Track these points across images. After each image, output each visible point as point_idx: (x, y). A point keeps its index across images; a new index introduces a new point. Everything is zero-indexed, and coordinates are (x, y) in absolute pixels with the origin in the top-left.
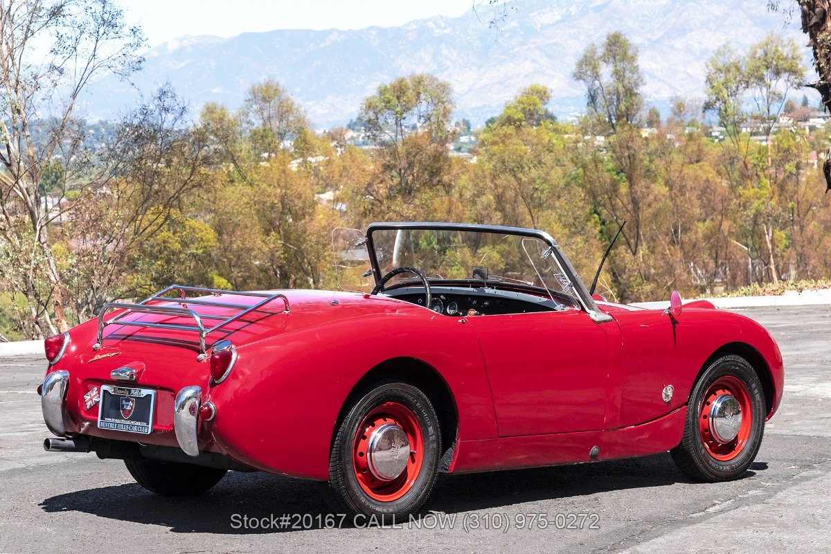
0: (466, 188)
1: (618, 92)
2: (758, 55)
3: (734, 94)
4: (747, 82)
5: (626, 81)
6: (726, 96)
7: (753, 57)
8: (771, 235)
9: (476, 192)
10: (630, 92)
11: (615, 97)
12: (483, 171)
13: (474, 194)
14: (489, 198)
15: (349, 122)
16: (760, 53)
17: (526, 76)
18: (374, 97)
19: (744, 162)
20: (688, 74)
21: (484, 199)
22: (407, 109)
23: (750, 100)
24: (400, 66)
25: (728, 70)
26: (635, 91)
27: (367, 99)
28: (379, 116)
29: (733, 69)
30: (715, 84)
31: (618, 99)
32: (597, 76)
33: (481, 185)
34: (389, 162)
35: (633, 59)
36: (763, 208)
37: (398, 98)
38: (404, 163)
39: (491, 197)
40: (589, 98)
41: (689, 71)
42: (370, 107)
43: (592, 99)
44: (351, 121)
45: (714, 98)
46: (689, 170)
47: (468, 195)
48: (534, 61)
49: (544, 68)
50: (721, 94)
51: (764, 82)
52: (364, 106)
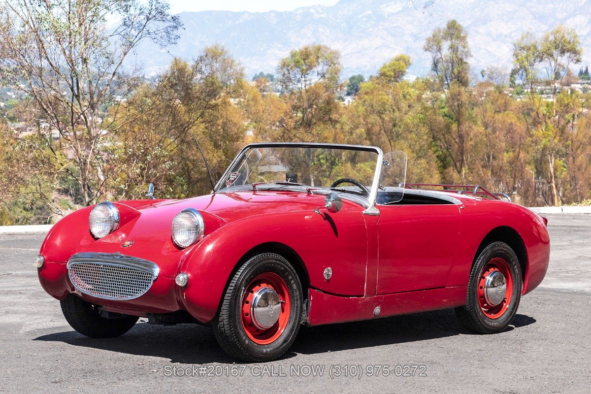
0: (346, 124)
1: (453, 60)
2: (550, 39)
3: (532, 65)
4: (542, 57)
5: (459, 53)
6: (526, 66)
7: (546, 39)
8: (553, 163)
9: (352, 126)
10: (461, 61)
11: (450, 65)
12: (358, 112)
13: (351, 128)
14: (362, 130)
15: (254, 75)
16: (552, 38)
17: (376, 48)
18: (287, 58)
19: (537, 112)
20: (487, 50)
21: (358, 131)
22: (310, 67)
23: (543, 69)
24: (290, 38)
25: (529, 49)
26: (465, 60)
27: (283, 60)
28: (291, 72)
29: (532, 48)
30: (519, 57)
31: (452, 66)
32: (439, 49)
33: (356, 122)
34: (296, 103)
35: (464, 38)
36: (549, 144)
37: (304, 60)
38: (306, 105)
39: (363, 130)
40: (433, 64)
41: (488, 48)
42: (284, 65)
43: (435, 65)
44: (256, 75)
45: (519, 67)
46: (499, 117)
47: (347, 128)
48: (382, 38)
49: (389, 43)
50: (523, 64)
51: (553, 58)
52: (280, 65)
